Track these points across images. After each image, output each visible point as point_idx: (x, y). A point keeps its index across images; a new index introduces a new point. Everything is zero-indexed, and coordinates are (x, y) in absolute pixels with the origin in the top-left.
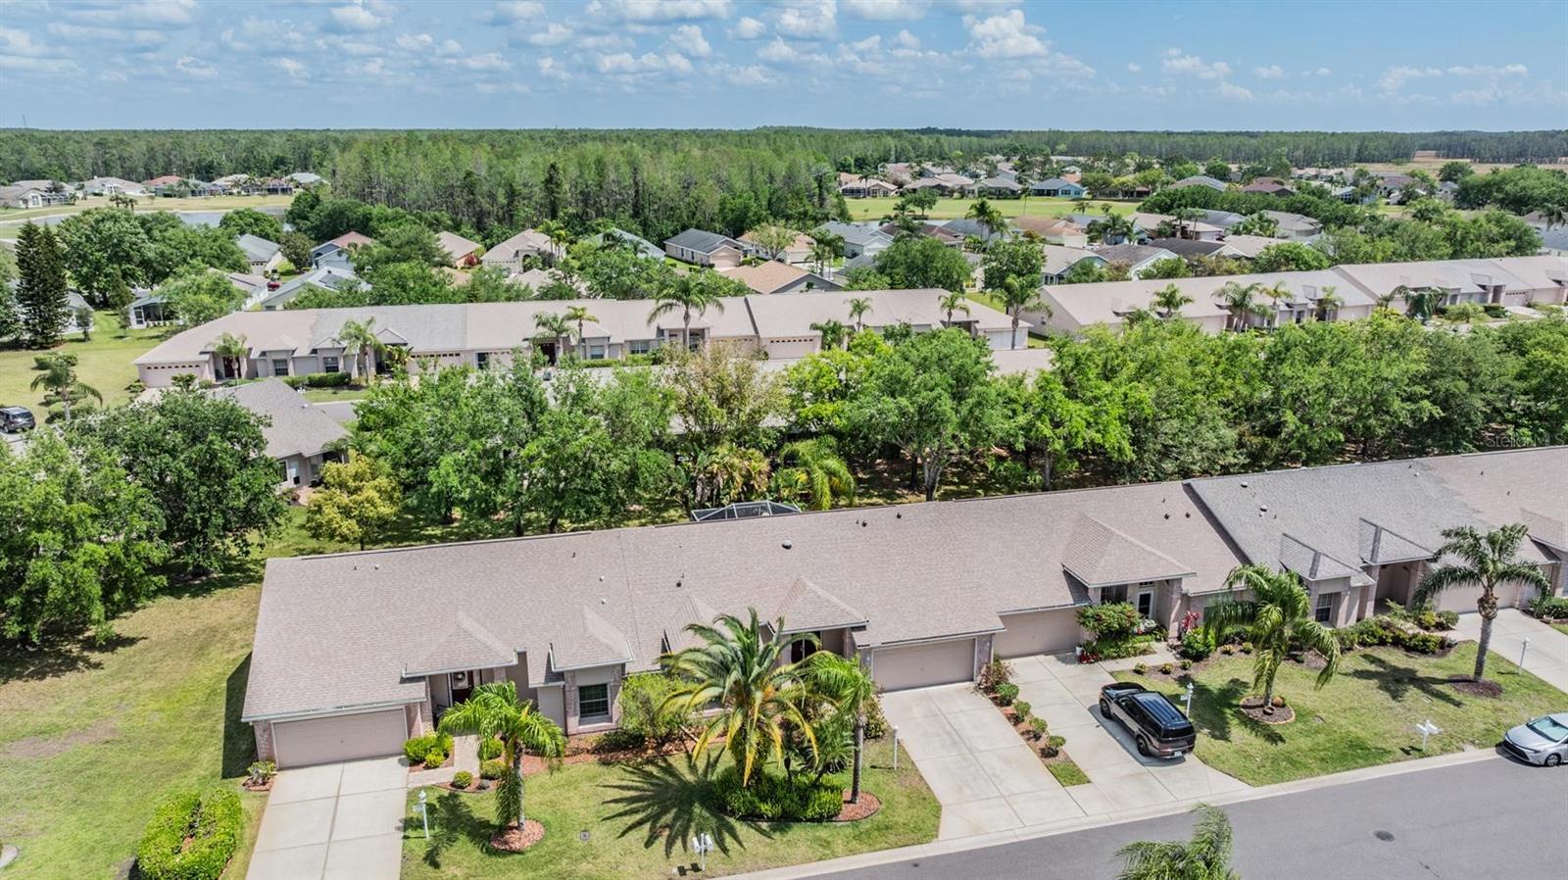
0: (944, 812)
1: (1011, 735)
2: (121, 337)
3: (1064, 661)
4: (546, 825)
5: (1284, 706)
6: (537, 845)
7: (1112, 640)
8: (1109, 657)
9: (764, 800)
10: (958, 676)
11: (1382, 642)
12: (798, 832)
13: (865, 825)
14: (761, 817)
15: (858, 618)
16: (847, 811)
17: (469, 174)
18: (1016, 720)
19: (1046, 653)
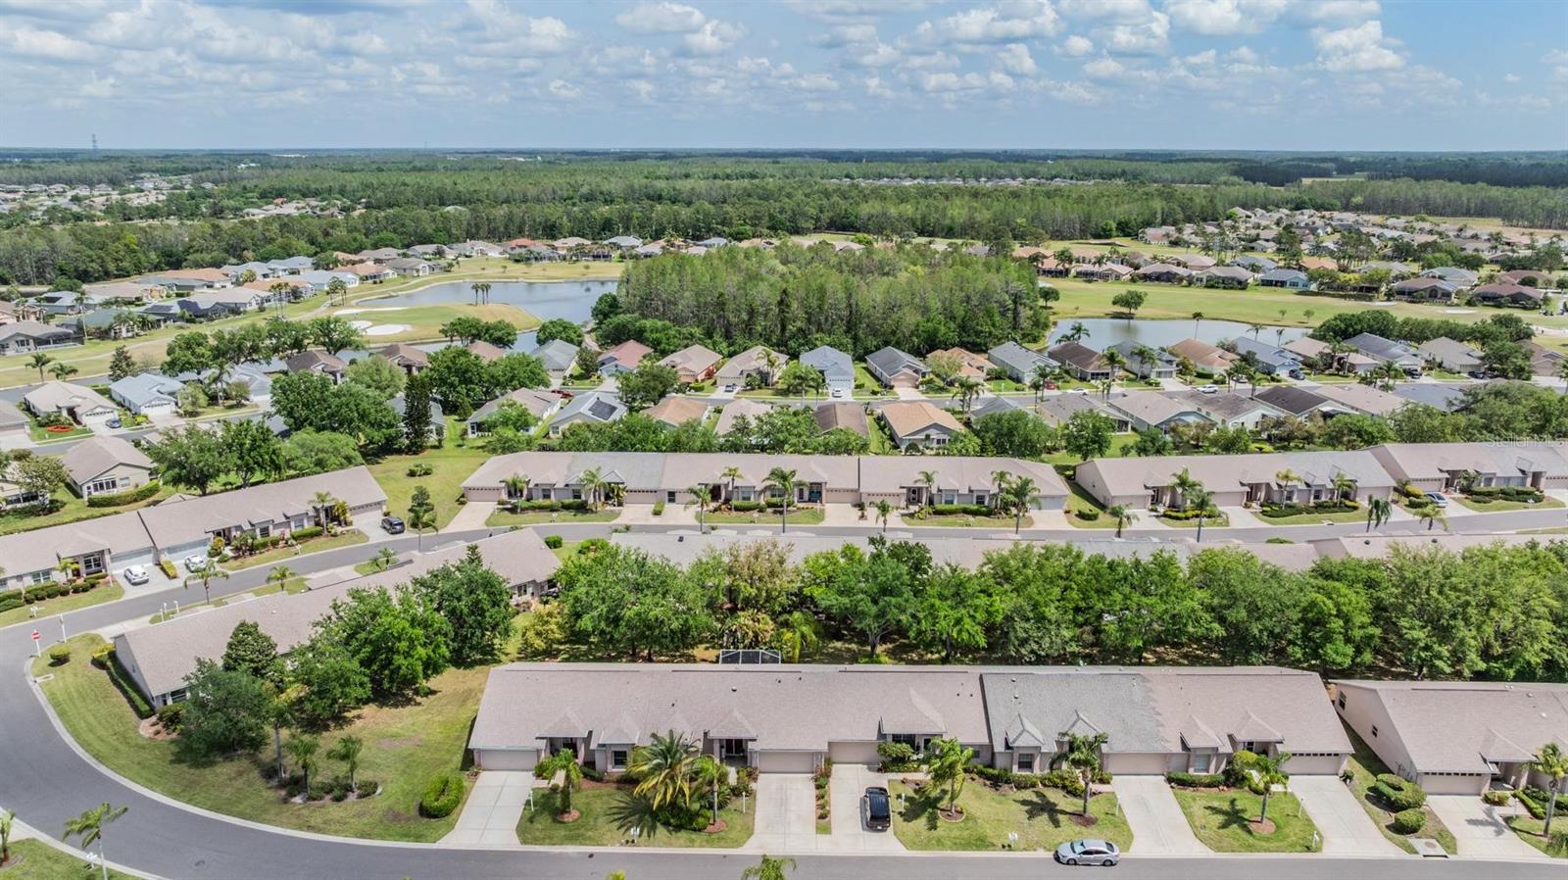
0: (753, 837)
1: (813, 803)
2: (460, 446)
3: (870, 769)
4: (582, 813)
5: (961, 813)
6: (574, 821)
7: (897, 763)
8: (892, 771)
9: (673, 817)
10: (803, 770)
11: (1056, 786)
12: (683, 834)
13: (714, 836)
14: (670, 825)
15: (753, 735)
16: (709, 828)
17: (721, 295)
18: (820, 797)
19: (863, 763)
